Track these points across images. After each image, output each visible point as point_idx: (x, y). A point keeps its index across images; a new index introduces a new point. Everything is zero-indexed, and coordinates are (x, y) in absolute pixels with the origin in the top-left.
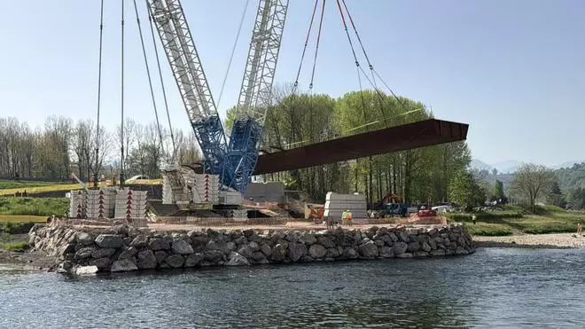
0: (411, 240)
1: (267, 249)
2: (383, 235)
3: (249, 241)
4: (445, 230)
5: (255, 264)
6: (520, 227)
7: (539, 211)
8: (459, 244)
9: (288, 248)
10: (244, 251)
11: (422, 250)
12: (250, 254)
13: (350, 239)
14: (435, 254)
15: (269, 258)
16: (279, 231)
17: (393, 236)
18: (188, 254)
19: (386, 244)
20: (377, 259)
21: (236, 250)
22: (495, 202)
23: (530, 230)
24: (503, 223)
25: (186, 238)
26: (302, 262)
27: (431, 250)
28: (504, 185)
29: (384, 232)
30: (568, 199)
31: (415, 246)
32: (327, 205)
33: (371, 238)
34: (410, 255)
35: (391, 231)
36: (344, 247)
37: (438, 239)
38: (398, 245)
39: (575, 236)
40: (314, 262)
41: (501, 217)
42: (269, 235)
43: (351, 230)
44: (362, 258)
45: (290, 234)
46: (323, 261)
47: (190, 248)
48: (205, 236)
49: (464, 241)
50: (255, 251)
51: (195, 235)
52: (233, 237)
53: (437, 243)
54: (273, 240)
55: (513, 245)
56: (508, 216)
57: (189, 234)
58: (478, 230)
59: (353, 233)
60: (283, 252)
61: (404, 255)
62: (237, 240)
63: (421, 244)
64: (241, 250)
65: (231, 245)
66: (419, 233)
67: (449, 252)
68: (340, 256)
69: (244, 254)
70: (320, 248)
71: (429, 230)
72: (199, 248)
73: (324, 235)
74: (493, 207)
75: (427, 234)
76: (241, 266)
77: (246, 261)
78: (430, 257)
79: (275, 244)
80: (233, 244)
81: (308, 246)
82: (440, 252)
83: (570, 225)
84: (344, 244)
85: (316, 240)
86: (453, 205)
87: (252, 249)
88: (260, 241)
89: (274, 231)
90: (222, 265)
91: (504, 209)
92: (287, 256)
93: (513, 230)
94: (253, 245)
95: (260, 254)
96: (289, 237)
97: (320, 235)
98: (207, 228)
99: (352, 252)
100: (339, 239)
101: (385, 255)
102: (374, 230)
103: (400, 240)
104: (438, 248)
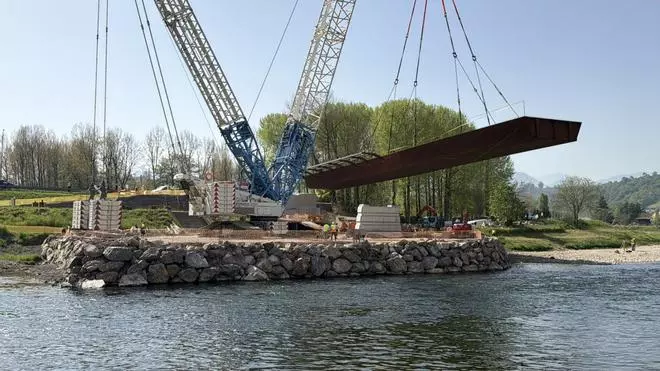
0: (442, 254)
1: (288, 263)
2: (412, 249)
3: (269, 255)
4: (479, 244)
5: (275, 279)
6: (561, 242)
7: (583, 226)
8: (492, 259)
9: (310, 262)
10: (263, 266)
11: (453, 265)
12: (270, 268)
13: (378, 254)
14: (466, 269)
15: (289, 272)
16: (301, 244)
17: (423, 249)
18: (203, 268)
19: (415, 259)
20: (405, 274)
21: (255, 264)
22: (537, 216)
23: (571, 245)
24: (543, 237)
25: (200, 251)
26: (325, 277)
27: (464, 265)
28: (549, 199)
29: (413, 247)
30: (615, 214)
31: (446, 260)
32: (358, 218)
33: (399, 252)
34: (441, 270)
35: (421, 245)
36: (370, 262)
37: (471, 254)
38: (428, 259)
39: (618, 252)
40: (339, 277)
41: (542, 231)
42: (291, 248)
43: (379, 243)
44: (389, 273)
45: (313, 248)
46: (348, 276)
47: (204, 262)
48: (223, 249)
49: (498, 256)
50: (275, 265)
51: (211, 248)
52: (252, 250)
53: (470, 258)
54: (294, 254)
55: (552, 260)
56: (549, 231)
57: (205, 247)
58: (517, 245)
59: (381, 247)
60: (305, 266)
61: (434, 270)
62: (257, 254)
63: (452, 258)
64: (260, 264)
65: (249, 259)
66: (451, 247)
67: (482, 267)
68: (367, 271)
69: (263, 268)
70: (345, 263)
71: (461, 244)
72: (215, 261)
73: (350, 249)
74: (534, 221)
75: (459, 248)
76: (258, 281)
77: (265, 276)
78: (462, 272)
79: (297, 257)
80: (252, 257)
81: (332, 260)
82: (472, 268)
83: (614, 240)
84: (370, 258)
85: (340, 254)
86: (493, 219)
87: (271, 263)
88: (281, 255)
89: (296, 244)
90: (240, 280)
91: (546, 224)
92: (309, 270)
93: (553, 245)
94: (273, 259)
95: (280, 269)
96: (311, 252)
97: (345, 249)
98: (224, 241)
99: (379, 267)
100: (365, 252)
101: (415, 270)
102: (403, 244)
103: (430, 254)
104: (471, 263)
